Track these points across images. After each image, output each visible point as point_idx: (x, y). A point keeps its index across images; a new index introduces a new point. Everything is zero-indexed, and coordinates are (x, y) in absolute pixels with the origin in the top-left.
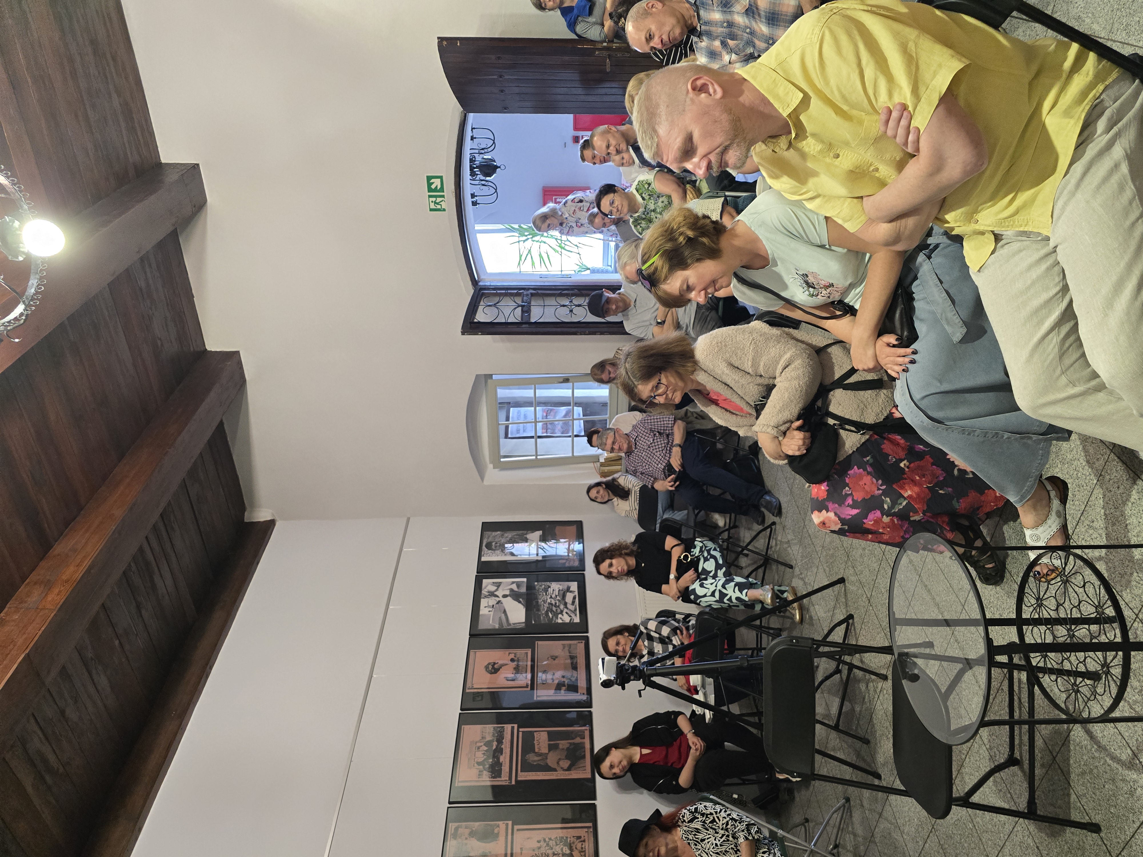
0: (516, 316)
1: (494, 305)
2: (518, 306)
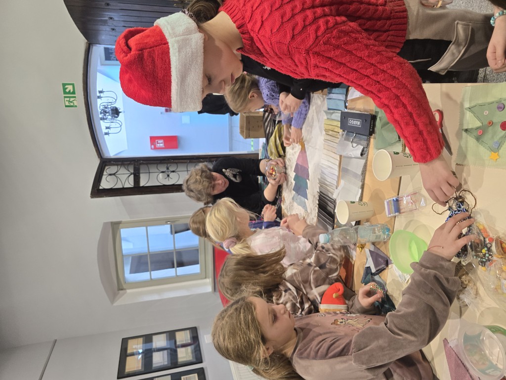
1: (114, 174)
2: (131, 174)
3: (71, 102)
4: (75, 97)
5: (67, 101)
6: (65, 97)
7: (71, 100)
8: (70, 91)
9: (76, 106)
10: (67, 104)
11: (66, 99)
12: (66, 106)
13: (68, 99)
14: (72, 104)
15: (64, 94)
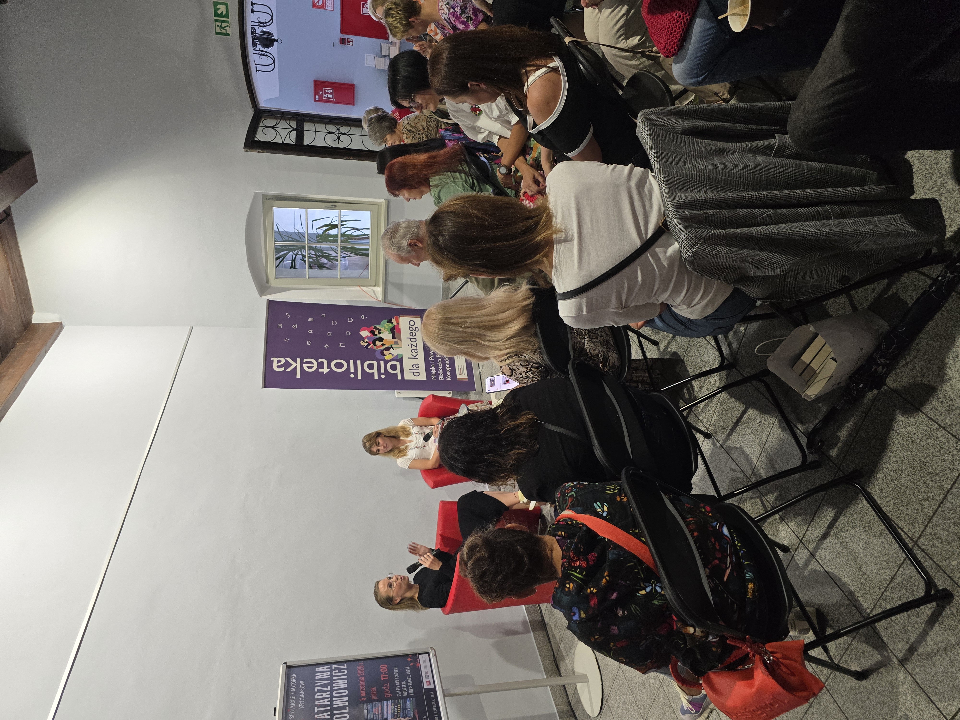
0: (291, 139)
1: (272, 127)
2: (293, 129)
3: (223, 28)
4: (228, 22)
5: (218, 26)
6: (216, 21)
7: (223, 26)
8: (222, 12)
9: (229, 35)
10: (218, 29)
11: (217, 23)
12: (217, 33)
13: (219, 24)
14: (224, 31)
15: (215, 16)
